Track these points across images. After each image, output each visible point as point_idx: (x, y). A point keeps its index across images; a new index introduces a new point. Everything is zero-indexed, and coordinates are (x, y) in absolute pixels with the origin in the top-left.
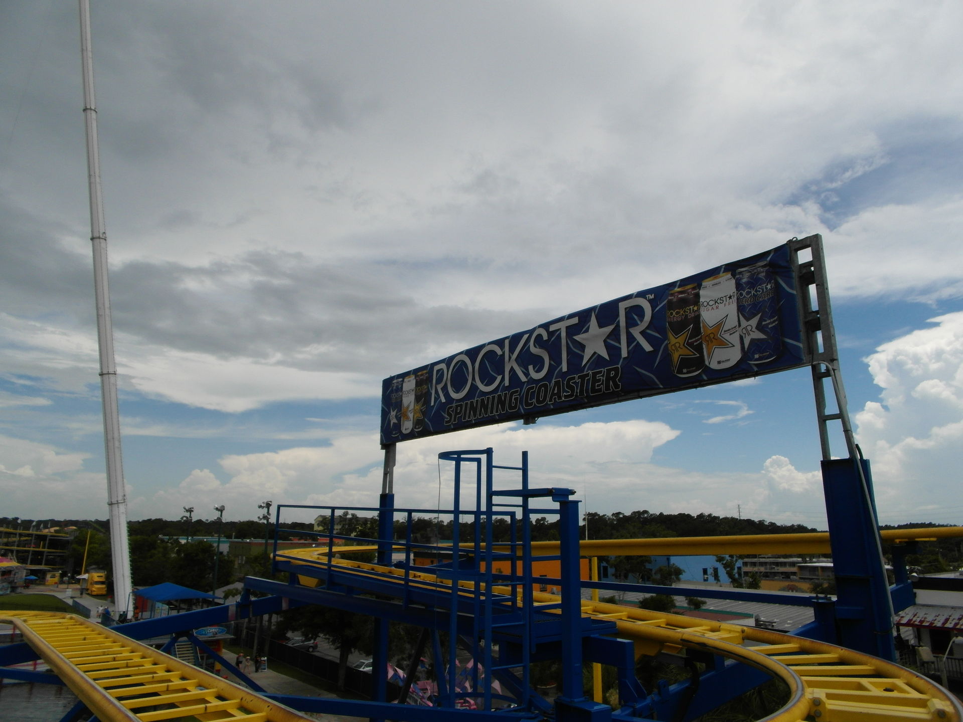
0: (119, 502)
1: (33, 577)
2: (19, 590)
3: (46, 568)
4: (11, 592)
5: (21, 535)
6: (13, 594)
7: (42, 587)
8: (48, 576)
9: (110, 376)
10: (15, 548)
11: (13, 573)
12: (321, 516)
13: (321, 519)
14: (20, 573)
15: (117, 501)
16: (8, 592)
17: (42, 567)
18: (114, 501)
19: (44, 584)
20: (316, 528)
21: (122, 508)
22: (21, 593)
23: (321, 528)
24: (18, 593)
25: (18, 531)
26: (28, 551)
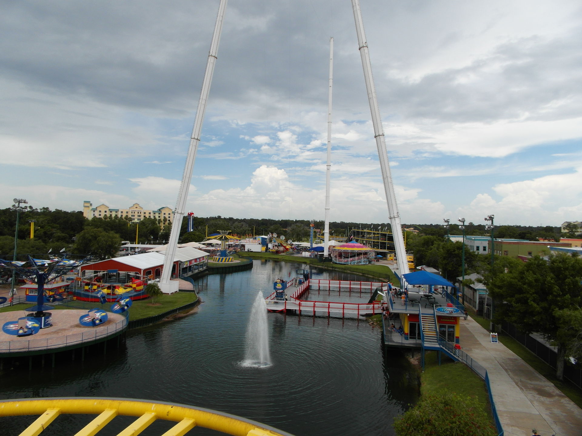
0: (395, 217)
1: (380, 256)
2: (373, 263)
3: (387, 252)
4: (369, 263)
5: (374, 234)
6: (370, 265)
7: (385, 262)
8: (388, 255)
9: (381, 136)
10: (372, 240)
11: (369, 254)
12: (567, 222)
13: (566, 224)
14: (372, 254)
15: (394, 216)
16: (368, 263)
17: (386, 251)
18: (392, 216)
19: (386, 260)
20: (563, 231)
21: (397, 220)
22: (374, 264)
23: (566, 231)
24: (373, 264)
25: (372, 232)
26: (378, 242)
